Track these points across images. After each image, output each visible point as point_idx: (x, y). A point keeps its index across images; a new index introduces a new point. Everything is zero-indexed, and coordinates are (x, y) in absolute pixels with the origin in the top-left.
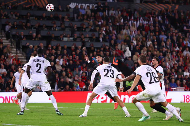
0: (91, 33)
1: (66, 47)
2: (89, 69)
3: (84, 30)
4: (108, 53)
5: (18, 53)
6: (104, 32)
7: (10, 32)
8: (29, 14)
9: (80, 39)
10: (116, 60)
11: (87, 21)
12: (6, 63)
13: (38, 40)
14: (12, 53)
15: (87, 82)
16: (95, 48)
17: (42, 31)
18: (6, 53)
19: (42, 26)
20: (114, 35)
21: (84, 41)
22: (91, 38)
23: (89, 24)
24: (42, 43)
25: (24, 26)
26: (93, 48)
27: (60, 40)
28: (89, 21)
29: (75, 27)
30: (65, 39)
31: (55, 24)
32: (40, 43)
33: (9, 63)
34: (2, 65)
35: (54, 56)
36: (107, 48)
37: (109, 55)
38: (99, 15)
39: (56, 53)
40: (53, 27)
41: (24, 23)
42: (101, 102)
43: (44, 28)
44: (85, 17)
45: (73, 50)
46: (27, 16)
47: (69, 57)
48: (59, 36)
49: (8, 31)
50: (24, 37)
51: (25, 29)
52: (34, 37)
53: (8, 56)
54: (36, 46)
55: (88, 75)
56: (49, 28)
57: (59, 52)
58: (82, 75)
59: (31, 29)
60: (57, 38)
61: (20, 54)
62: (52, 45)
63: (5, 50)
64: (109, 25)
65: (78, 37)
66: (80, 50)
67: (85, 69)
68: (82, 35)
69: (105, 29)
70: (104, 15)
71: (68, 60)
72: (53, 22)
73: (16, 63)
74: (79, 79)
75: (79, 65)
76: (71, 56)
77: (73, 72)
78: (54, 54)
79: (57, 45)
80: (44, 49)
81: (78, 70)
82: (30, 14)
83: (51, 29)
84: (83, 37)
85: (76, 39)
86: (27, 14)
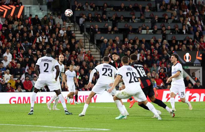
0: (174, 24)
1: (144, 40)
2: (168, 65)
3: (166, 21)
4: (191, 46)
5: (92, 48)
6: (188, 23)
7: (84, 25)
8: (105, 5)
9: (161, 31)
10: (200, 54)
11: (170, 11)
12: (77, 60)
13: (113, 33)
14: (85, 48)
15: (165, 79)
16: (177, 41)
17: (119, 24)
18: (78, 48)
19: (120, 18)
20: (200, 27)
21: (165, 33)
22: (173, 31)
23: (172, 14)
24: (118, 37)
25: (99, 18)
26: (174, 42)
27: (138, 33)
28: (172, 11)
29: (156, 18)
30: (144, 32)
31: (134, 15)
32: (116, 37)
33: (80, 60)
34: (73, 62)
35: (130, 50)
36: (191, 40)
37: (192, 49)
38: (185, 4)
39: (133, 48)
40: (131, 18)
41: (99, 14)
42: (178, 101)
43: (121, 19)
44: (169, 7)
45: (152, 43)
46: (103, 7)
47: (147, 51)
48: (138, 29)
49: (82, 25)
50: (98, 30)
51: (101, 21)
52: (110, 30)
53: (80, 51)
54: (111, 41)
55: (167, 71)
56: (127, 19)
57: (136, 47)
58: (160, 71)
59: (107, 21)
60: (135, 31)
61: (95, 49)
62: (129, 39)
63: (77, 46)
64: (195, 15)
65: (158, 29)
66: (160, 44)
67: (163, 65)
68: (164, 26)
69: (190, 20)
70: (190, 3)
71: (146, 55)
72: (132, 13)
73: (88, 59)
74: (156, 76)
75: (157, 60)
76: (149, 51)
77: (150, 68)
78: (130, 49)
79: (134, 39)
80: (119, 43)
81: (156, 66)
82: (107, 5)
83: (129, 21)
84: (164, 29)
85: (156, 31)
86: (104, 5)
